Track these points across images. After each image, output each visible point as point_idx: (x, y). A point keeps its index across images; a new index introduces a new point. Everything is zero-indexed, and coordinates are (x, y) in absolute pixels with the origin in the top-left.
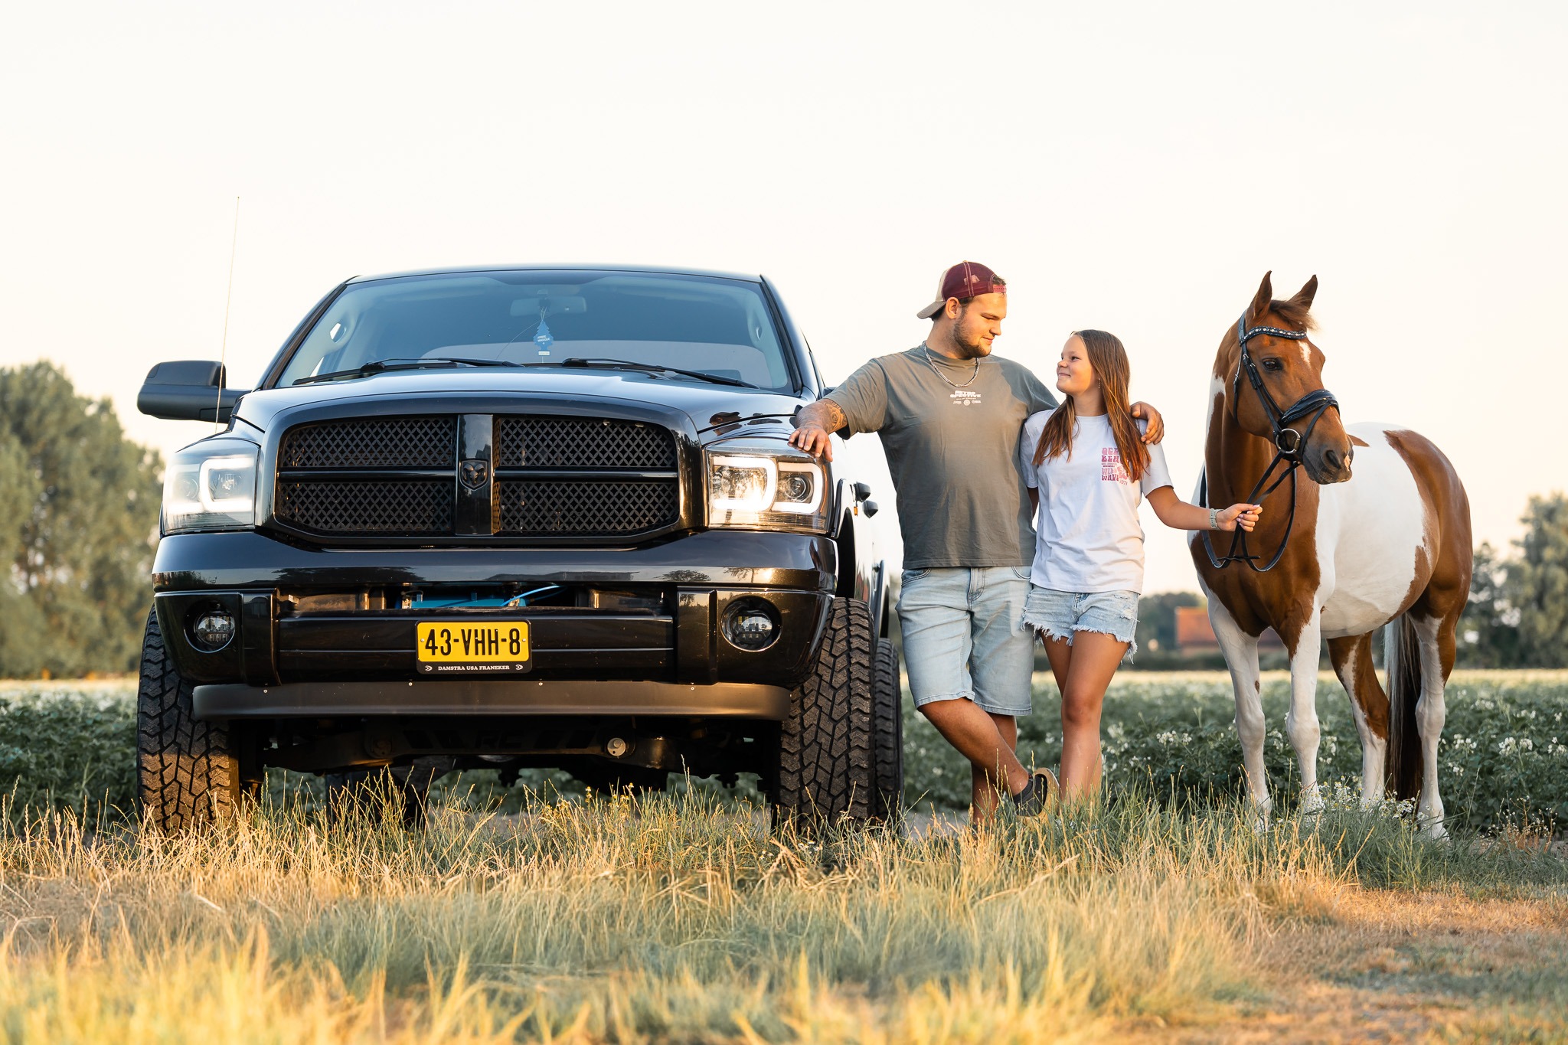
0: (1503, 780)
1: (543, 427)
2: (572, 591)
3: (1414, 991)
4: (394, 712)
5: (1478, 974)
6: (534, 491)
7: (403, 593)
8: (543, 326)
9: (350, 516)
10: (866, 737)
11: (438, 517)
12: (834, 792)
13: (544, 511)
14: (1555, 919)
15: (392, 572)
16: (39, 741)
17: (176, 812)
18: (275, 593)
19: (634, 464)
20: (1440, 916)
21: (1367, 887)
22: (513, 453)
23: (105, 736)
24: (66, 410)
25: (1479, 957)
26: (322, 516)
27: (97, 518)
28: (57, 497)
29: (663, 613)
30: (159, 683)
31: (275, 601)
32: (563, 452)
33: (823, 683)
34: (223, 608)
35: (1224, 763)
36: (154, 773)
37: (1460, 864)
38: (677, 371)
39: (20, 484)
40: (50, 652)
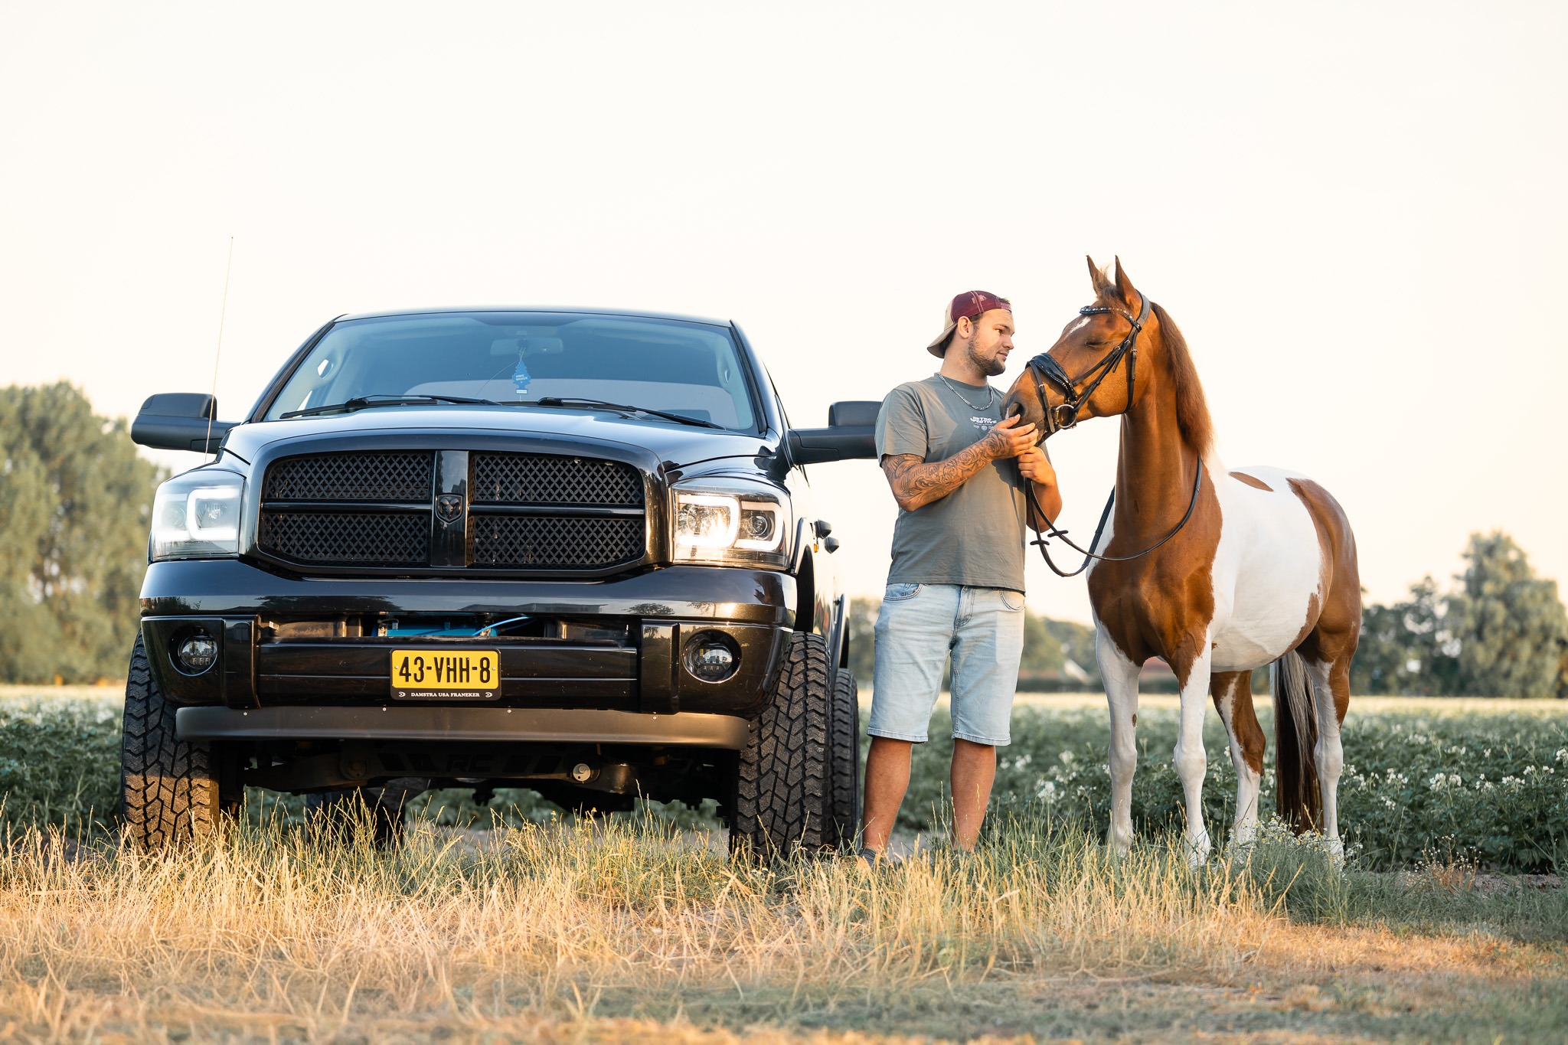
0: (1433, 815)
1: (516, 464)
2: (540, 623)
3: (1332, 1032)
4: (369, 736)
5: (1397, 1015)
6: (506, 525)
7: (380, 621)
8: (521, 365)
9: (330, 547)
10: (820, 767)
11: (415, 549)
12: (789, 819)
13: (516, 544)
14: (1476, 957)
15: (369, 601)
16: (35, 754)
17: (158, 829)
18: (256, 620)
19: (603, 501)
20: (1365, 952)
21: (1296, 922)
22: (487, 488)
23: (99, 749)
24: (83, 427)
25: (1400, 994)
26: (303, 546)
27: (110, 531)
28: (73, 511)
29: (628, 645)
30: (144, 704)
31: (257, 627)
32: (535, 488)
33: (781, 714)
34: (206, 633)
35: (1166, 795)
36: (137, 791)
37: (1386, 901)
38: (647, 412)
39: (39, 496)
40: (63, 659)
